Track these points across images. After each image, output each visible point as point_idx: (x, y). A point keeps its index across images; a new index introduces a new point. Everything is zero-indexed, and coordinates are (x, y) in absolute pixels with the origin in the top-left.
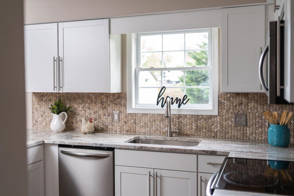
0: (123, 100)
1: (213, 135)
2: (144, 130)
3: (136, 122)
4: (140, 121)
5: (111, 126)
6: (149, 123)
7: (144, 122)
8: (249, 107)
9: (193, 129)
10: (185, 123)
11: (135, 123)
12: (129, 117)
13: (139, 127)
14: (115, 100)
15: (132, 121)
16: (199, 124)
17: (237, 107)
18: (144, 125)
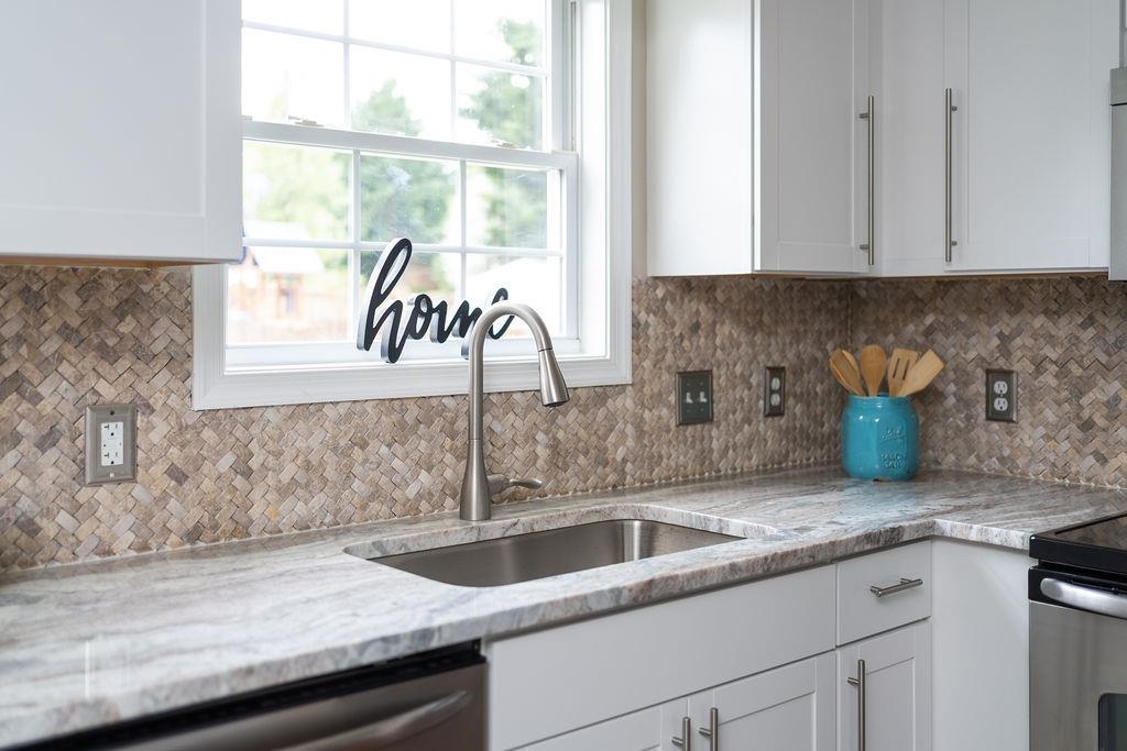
0: (164, 322)
1: (612, 478)
2: (300, 508)
3: (254, 463)
4: (278, 454)
5: (64, 518)
6: (330, 458)
7: (301, 458)
8: (718, 342)
9: (540, 463)
10: (509, 435)
11: (247, 473)
12: (207, 434)
13: (271, 496)
14: (98, 323)
15: (227, 461)
16: (561, 435)
17: (686, 343)
18: (301, 477)
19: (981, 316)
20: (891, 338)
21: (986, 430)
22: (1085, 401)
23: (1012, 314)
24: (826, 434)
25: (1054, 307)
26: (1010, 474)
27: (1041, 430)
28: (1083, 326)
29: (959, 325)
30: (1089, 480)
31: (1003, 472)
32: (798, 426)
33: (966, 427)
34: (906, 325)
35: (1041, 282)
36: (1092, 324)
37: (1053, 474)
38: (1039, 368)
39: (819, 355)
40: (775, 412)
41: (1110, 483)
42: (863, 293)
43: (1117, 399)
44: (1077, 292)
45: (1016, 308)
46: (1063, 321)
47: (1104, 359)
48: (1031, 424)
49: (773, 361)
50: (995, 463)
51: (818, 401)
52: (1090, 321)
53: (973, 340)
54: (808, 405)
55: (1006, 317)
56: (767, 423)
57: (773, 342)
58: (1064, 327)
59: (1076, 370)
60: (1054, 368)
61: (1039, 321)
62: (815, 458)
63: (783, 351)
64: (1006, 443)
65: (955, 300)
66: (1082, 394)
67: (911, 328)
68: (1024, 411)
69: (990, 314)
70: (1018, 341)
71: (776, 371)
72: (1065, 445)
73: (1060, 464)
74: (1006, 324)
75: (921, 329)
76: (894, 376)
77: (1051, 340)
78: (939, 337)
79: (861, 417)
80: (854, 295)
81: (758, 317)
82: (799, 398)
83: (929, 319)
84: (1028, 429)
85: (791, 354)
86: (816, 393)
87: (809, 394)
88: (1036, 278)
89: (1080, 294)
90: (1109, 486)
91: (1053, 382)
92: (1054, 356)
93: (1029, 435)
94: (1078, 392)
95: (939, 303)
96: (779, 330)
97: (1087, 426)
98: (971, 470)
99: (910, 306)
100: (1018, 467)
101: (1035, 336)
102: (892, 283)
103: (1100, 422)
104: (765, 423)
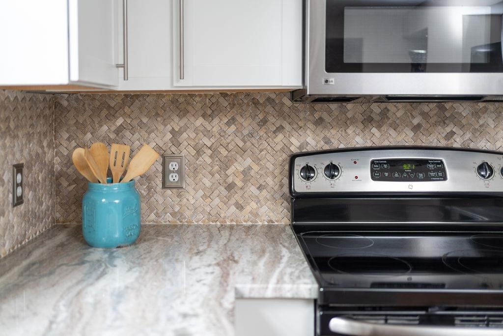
19: (159, 119)
20: (89, 135)
21: (163, 195)
22: (229, 172)
23: (181, 117)
24: (44, 210)
25: (209, 112)
26: (180, 223)
27: (201, 193)
28: (228, 124)
29: (141, 125)
30: (232, 220)
31: (176, 222)
32: (30, 209)
33: (148, 194)
34: (101, 126)
35: (200, 96)
36: (233, 123)
37: (209, 219)
38: (199, 152)
39: (40, 151)
40: (19, 201)
41: (245, 221)
42: (65, 103)
43: (250, 168)
44: (224, 103)
45: (183, 113)
46: (216, 121)
47: (241, 144)
48: (194, 189)
49: (17, 160)
50: (169, 217)
51: (40, 187)
52: (233, 120)
53: (153, 135)
54: (35, 191)
55: (176, 119)
56: (14, 211)
57: (16, 144)
58: (216, 125)
59: (224, 152)
60: (209, 152)
61: (200, 121)
62: (40, 231)
63: (22, 151)
64: (176, 203)
65: (139, 108)
66: (228, 167)
67: (105, 128)
68: (189, 180)
69: (165, 117)
70: (185, 135)
71: (19, 168)
72: (217, 201)
73: (214, 212)
74: (177, 123)
75: (113, 128)
76: (115, 165)
77: (208, 133)
78: (128, 134)
79: (103, 200)
80: (57, 105)
81: (7, 124)
82: (30, 187)
83: (120, 121)
84: (192, 192)
85: (26, 152)
86: (39, 181)
87: (35, 182)
88: (197, 94)
89: (226, 104)
90: (244, 223)
91: (209, 160)
92: (209, 144)
93: (193, 196)
94: (225, 165)
95: (127, 110)
96: (19, 133)
97: (230, 187)
98: (151, 223)
99: (104, 112)
100: (185, 218)
101: (196, 131)
102: (89, 96)
103: (239, 184)
104: (12, 212)
